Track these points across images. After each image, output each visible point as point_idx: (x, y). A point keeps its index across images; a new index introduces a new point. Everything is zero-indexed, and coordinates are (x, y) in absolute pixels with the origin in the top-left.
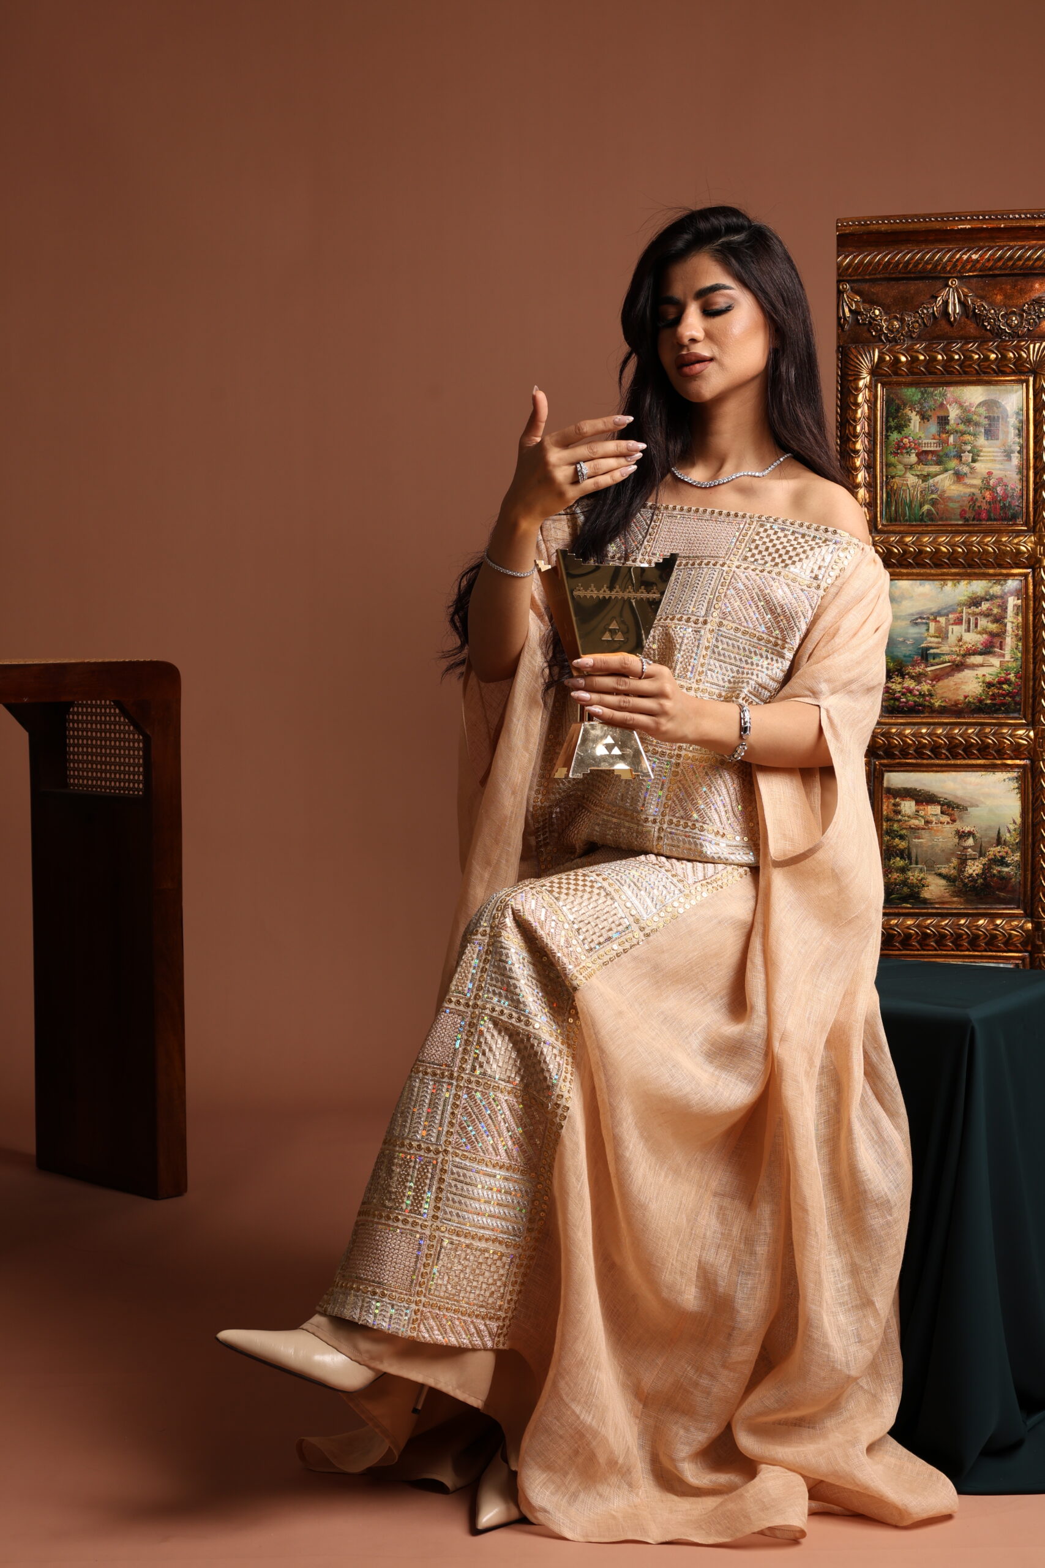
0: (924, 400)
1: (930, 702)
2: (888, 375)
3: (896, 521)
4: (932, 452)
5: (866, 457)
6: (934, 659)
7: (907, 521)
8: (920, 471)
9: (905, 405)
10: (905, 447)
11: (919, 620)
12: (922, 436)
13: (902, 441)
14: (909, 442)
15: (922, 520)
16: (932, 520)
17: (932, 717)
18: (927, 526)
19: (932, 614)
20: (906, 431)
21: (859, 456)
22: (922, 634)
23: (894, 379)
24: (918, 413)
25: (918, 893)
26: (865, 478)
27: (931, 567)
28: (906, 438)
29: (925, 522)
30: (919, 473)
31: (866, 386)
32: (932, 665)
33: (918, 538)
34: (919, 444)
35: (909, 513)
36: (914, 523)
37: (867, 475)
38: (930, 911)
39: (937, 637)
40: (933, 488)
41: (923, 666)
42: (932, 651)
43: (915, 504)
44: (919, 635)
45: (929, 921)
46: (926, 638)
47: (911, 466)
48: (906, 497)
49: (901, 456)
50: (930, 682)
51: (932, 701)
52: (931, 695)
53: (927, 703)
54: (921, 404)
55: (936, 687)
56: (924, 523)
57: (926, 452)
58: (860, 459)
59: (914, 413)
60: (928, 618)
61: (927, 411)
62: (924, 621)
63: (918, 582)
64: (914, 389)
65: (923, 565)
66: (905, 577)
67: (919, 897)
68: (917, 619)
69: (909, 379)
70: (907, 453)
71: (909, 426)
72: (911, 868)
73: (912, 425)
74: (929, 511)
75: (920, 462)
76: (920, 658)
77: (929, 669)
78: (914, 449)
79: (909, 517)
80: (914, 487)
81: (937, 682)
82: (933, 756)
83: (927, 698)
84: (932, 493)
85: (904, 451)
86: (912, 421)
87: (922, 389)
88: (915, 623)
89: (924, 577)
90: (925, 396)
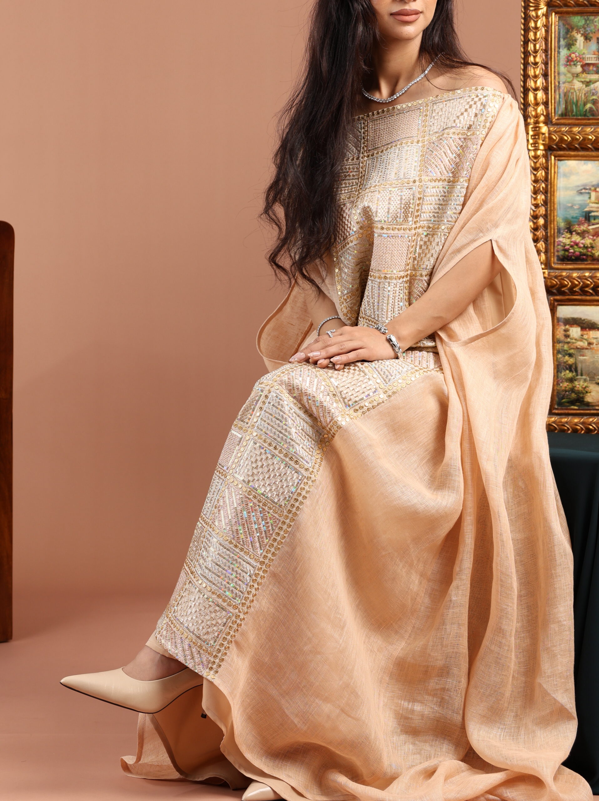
0: (587, 25)
1: (592, 253)
2: (560, 6)
3: (566, 115)
4: (593, 65)
5: (544, 68)
6: (594, 219)
7: (574, 116)
8: (584, 78)
9: (572, 29)
10: (572, 60)
11: (583, 191)
12: (586, 52)
13: (570, 55)
14: (576, 57)
15: (585, 115)
16: (593, 115)
17: (593, 264)
18: (589, 119)
19: (593, 186)
20: (574, 48)
21: (538, 67)
22: (586, 201)
23: (565, 9)
24: (582, 35)
25: (583, 398)
26: (543, 84)
27: (592, 151)
28: (573, 53)
29: (588, 116)
30: (583, 80)
31: (543, 15)
32: (593, 225)
33: (582, 129)
34: (583, 58)
35: (576, 110)
36: (580, 117)
37: (544, 81)
38: (592, 412)
39: (597, 203)
40: (594, 91)
41: (586, 225)
42: (593, 214)
43: (581, 103)
44: (583, 202)
45: (591, 420)
46: (588, 204)
47: (577, 74)
48: (573, 98)
49: (570, 67)
50: (592, 237)
51: (593, 252)
52: (592, 247)
53: (589, 254)
54: (585, 28)
55: (596, 241)
56: (586, 118)
57: (589, 65)
58: (539, 69)
59: (580, 35)
60: (590, 189)
61: (589, 33)
62: (587, 191)
63: (583, 162)
64: (579, 17)
65: (587, 149)
66: (572, 158)
67: (583, 401)
68: (581, 190)
69: (576, 9)
70: (574, 64)
71: (576, 44)
72: (577, 379)
73: (578, 44)
74: (591, 108)
75: (584, 71)
76: (584, 219)
77: (591, 227)
78: (580, 62)
79: (576, 112)
80: (580, 90)
81: (597, 237)
82: (594, 293)
83: (590, 250)
84: (593, 94)
85: (572, 63)
86: (578, 41)
87: (586, 17)
88: (580, 193)
89: (587, 158)
90: (588, 22)
